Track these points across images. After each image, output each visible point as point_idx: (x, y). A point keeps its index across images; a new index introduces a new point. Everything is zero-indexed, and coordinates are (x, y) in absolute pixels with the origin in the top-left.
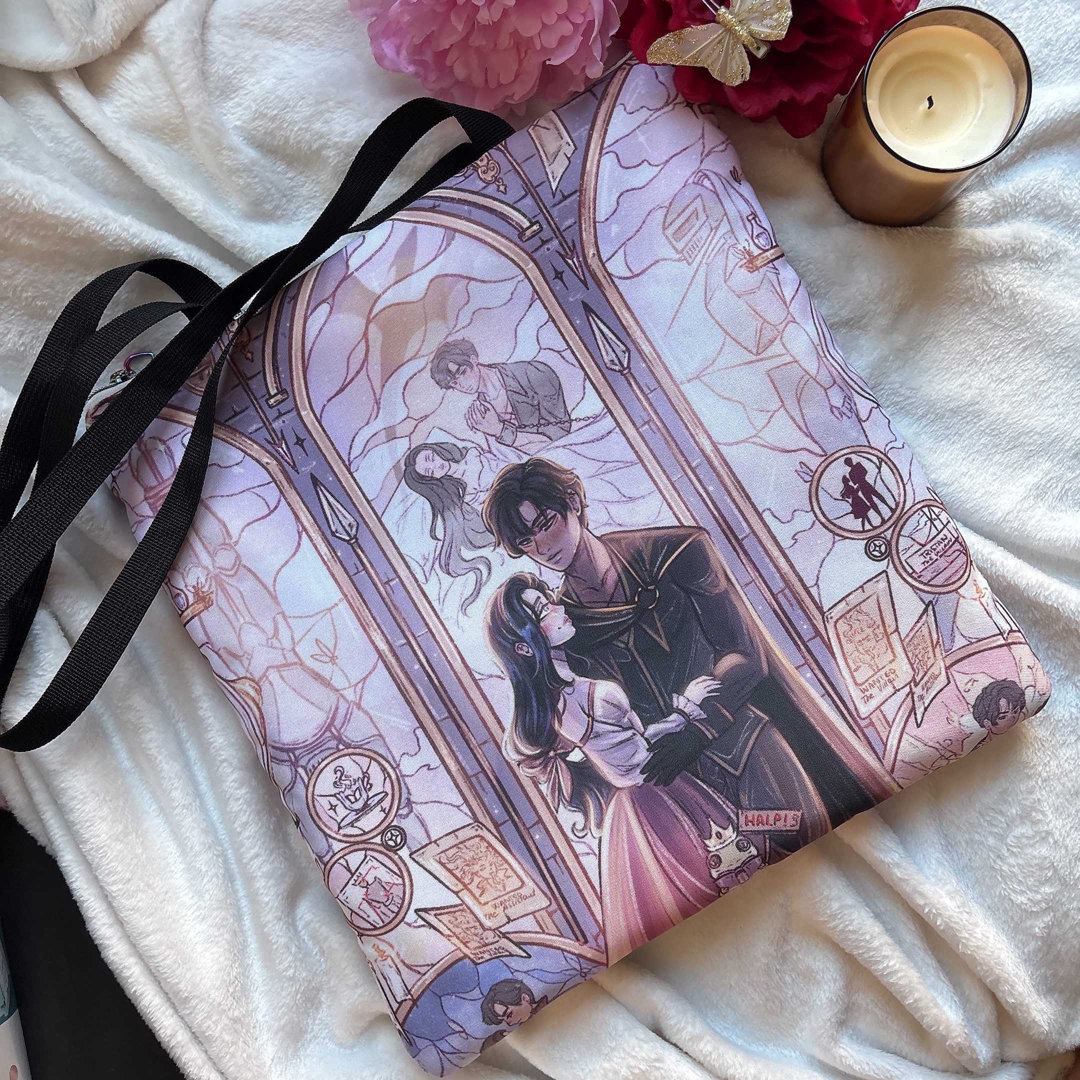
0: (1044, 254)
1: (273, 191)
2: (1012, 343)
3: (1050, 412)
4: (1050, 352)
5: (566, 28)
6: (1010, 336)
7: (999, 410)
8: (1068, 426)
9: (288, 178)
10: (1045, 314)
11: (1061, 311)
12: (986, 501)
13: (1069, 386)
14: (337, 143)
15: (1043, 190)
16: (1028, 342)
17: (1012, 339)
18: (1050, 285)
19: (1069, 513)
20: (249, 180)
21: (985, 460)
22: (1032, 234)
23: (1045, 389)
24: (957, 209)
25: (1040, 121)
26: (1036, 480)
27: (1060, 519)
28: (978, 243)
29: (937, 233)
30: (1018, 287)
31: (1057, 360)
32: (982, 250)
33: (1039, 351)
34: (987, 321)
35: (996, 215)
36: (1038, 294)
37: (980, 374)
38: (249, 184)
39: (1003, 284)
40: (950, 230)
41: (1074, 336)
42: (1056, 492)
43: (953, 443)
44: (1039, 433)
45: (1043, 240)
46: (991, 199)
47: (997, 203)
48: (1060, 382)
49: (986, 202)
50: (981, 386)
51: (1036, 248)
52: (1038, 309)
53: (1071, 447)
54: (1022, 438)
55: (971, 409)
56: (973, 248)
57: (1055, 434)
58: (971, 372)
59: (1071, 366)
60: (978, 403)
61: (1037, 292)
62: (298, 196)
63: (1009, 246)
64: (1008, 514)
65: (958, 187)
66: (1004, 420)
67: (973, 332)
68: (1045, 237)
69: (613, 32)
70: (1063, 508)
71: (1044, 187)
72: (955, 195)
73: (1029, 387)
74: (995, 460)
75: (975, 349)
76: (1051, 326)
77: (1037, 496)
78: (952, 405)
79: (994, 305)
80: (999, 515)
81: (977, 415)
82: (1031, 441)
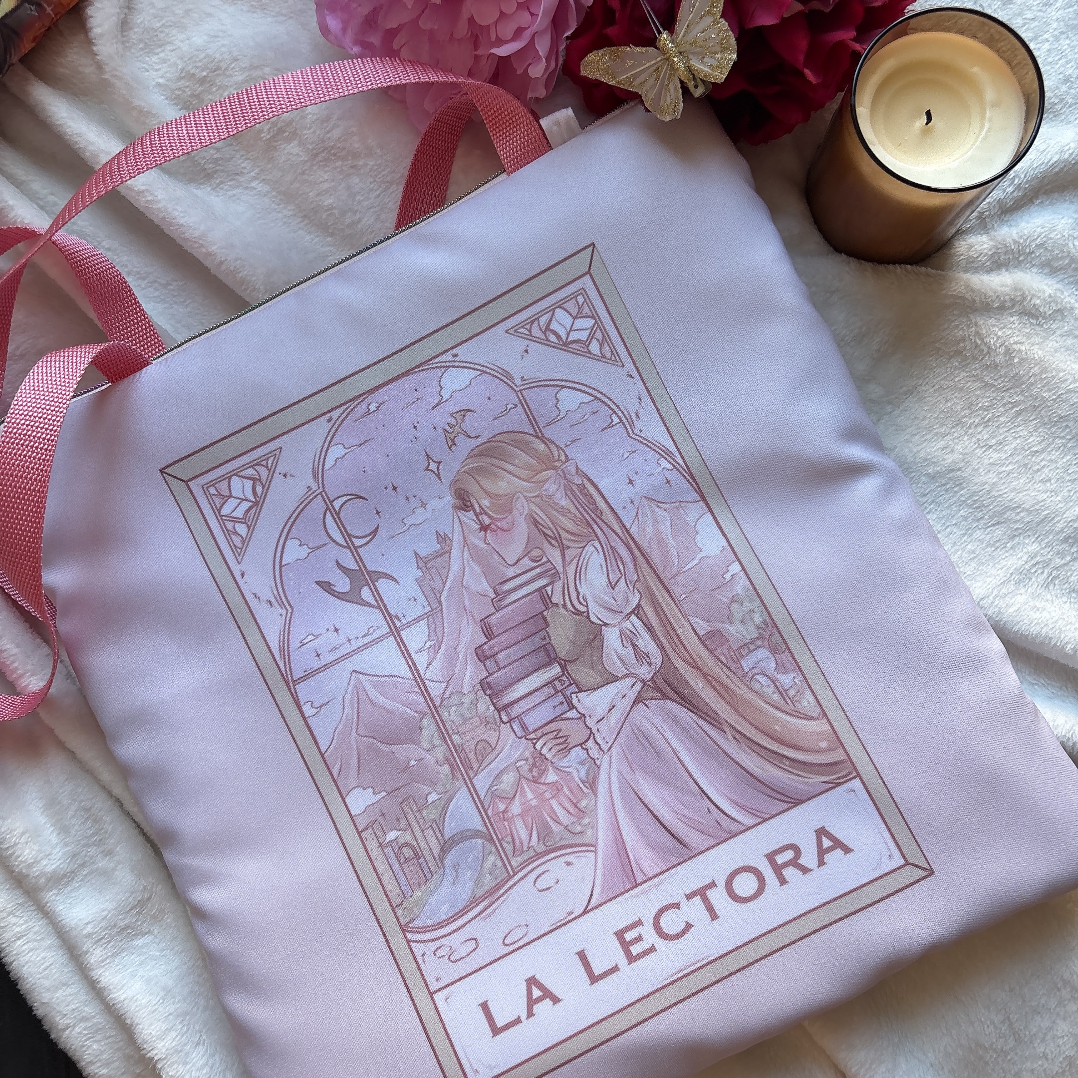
0: (1046, 309)
2: (1004, 405)
4: (1046, 420)
6: (1003, 398)
7: (984, 479)
8: (1060, 505)
11: (1061, 374)
13: (1065, 460)
15: (1051, 238)
16: (1021, 407)
21: (964, 534)
22: (1035, 286)
25: (1051, 162)
26: (1020, 563)
28: (973, 291)
29: (928, 275)
31: (1054, 430)
32: (977, 299)
33: (1033, 417)
34: (978, 378)
39: (998, 338)
44: (1027, 510)
45: (1047, 294)
46: (991, 243)
48: (1055, 455)
51: (1038, 301)
52: (1036, 370)
53: (1063, 529)
56: (968, 296)
57: (1046, 513)
58: (956, 435)
59: (1069, 437)
63: (1007, 297)
66: (989, 492)
67: (961, 389)
68: (1049, 291)
71: (1052, 235)
73: (1020, 457)
74: (975, 536)
76: (1049, 390)
82: (1018, 518)
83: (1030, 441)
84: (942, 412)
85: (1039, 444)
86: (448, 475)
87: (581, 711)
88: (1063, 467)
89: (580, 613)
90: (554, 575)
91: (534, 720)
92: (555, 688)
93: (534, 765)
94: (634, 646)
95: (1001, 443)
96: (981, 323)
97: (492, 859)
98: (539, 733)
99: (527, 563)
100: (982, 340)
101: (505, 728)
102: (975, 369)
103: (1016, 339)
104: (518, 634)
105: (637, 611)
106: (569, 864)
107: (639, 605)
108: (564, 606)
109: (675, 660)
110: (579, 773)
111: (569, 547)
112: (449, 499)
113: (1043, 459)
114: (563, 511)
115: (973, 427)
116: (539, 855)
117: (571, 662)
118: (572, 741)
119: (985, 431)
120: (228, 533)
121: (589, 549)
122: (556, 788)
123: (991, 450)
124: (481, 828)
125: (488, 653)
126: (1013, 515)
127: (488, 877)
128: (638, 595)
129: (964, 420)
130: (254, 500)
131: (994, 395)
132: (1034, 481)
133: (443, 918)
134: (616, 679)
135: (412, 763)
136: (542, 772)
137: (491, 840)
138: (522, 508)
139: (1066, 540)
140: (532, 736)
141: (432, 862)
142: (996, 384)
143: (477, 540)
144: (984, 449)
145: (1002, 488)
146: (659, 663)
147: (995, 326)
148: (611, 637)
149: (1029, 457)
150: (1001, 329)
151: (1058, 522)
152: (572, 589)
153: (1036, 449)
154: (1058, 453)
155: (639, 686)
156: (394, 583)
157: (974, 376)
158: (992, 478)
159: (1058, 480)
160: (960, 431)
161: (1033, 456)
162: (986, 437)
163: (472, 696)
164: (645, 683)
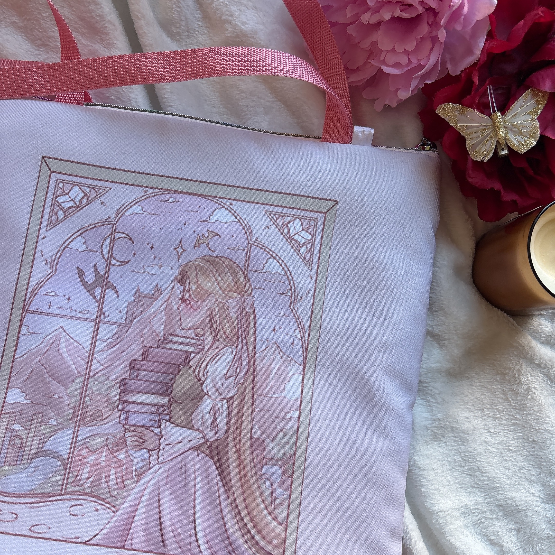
1: (183, 23)
2: (509, 415)
3: (502, 469)
4: (526, 437)
5: (404, 60)
6: (511, 411)
8: (507, 486)
9: (198, 24)
10: (538, 414)
11: (547, 419)
12: (434, 494)
13: (523, 464)
14: (237, 24)
16: (517, 422)
17: (511, 414)
18: (550, 400)
19: (474, 537)
20: (174, 6)
23: (509, 455)
24: (530, 321)
27: (467, 536)
28: (530, 347)
30: (534, 388)
31: (526, 444)
34: (505, 393)
35: (548, 341)
36: (542, 400)
37: (480, 419)
38: (172, 8)
40: (521, 329)
41: (545, 438)
42: (475, 518)
43: (440, 447)
44: (489, 478)
47: (553, 335)
48: (519, 458)
49: (548, 329)
50: (476, 426)
52: (536, 408)
54: (478, 473)
55: (462, 435)
57: (498, 485)
58: (476, 414)
60: (468, 434)
61: (542, 398)
62: (196, 38)
63: (544, 362)
64: (441, 511)
65: (539, 310)
66: (475, 455)
67: (493, 393)
69: (428, 82)
70: (472, 531)
72: (534, 313)
73: (501, 447)
75: (487, 404)
76: (536, 423)
77: (464, 513)
78: (455, 425)
79: (515, 387)
80: (436, 508)
81: (463, 441)
82: (482, 479)
83: (511, 442)
84: (477, 398)
85: (515, 447)
86: (184, 260)
87: (163, 432)
88: (520, 467)
89: (199, 380)
90: (201, 350)
91: (135, 419)
92: (158, 410)
93: (117, 443)
94: (215, 418)
95: (496, 434)
96: (524, 367)
97: (58, 477)
98: (132, 428)
99: (191, 333)
100: (519, 376)
101: (117, 413)
102: (506, 388)
103: (535, 386)
104: (161, 368)
105: (230, 400)
106: (96, 510)
107: (232, 398)
108: (194, 370)
109: (231, 441)
110: (137, 464)
111: (219, 341)
112: (176, 272)
113: (512, 456)
114: (229, 319)
115: (487, 416)
116: (84, 493)
117: (176, 402)
118: (146, 445)
119: (491, 422)
120: (53, 212)
121: (229, 349)
122: (120, 463)
123: (489, 434)
124: (65, 457)
125: (137, 367)
126: (480, 475)
127: (49, 486)
128: (236, 392)
129: (485, 410)
130: (78, 204)
131: (508, 407)
132: (501, 464)
133: (9, 491)
134: (192, 428)
135: (56, 396)
136: (119, 450)
137: (65, 468)
138: (209, 303)
139: (499, 506)
140: (127, 427)
141: (26, 457)
142: (512, 402)
143: (174, 304)
144: (486, 431)
145: (483, 457)
146: (221, 436)
147: (529, 372)
148: (207, 404)
149: (506, 451)
150: (531, 376)
151: (501, 494)
152: (205, 364)
153: (512, 449)
154: (521, 458)
155: (202, 441)
156: (116, 296)
157: (503, 390)
158: (481, 449)
159: (513, 472)
160: (479, 414)
161: (508, 451)
162: (490, 425)
163: (112, 383)
164: (206, 441)
